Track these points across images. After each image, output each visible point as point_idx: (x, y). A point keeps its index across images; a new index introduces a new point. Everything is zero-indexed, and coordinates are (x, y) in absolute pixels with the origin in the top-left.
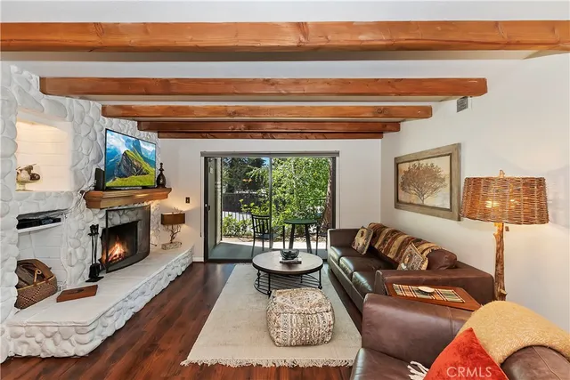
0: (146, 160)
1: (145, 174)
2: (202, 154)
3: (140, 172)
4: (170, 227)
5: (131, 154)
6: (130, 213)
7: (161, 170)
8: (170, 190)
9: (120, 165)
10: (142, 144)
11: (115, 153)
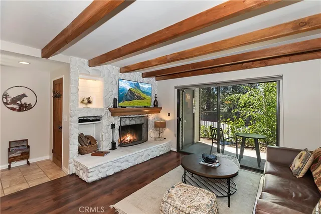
0: (143, 92)
1: (143, 99)
2: (176, 88)
3: (139, 98)
4: (158, 129)
5: (133, 90)
6: (136, 119)
7: (156, 98)
8: (161, 108)
9: (127, 95)
10: (140, 85)
11: (124, 90)
